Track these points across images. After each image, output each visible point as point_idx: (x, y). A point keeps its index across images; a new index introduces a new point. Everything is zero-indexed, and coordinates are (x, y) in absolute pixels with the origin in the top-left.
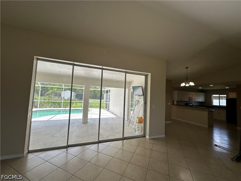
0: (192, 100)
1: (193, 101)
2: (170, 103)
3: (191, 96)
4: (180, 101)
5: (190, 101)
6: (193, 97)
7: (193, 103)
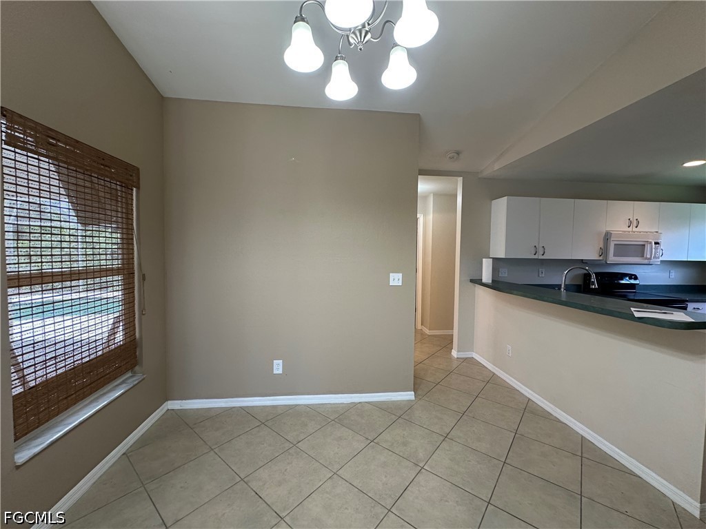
3: (617, 228)
5: (613, 259)
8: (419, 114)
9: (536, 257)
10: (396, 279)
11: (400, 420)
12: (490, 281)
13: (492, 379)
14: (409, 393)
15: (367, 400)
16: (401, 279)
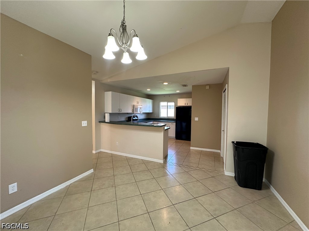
0: (137, 111)
1: (139, 112)
2: (86, 122)
3: (135, 104)
4: (119, 114)
5: (135, 112)
6: (139, 106)
7: (138, 115)
8: (91, 56)
9: (119, 112)
10: (84, 123)
11: (95, 180)
12: (109, 121)
13: (112, 156)
14: (91, 170)
15: (74, 181)
16: (86, 123)
